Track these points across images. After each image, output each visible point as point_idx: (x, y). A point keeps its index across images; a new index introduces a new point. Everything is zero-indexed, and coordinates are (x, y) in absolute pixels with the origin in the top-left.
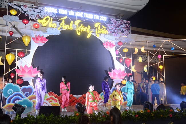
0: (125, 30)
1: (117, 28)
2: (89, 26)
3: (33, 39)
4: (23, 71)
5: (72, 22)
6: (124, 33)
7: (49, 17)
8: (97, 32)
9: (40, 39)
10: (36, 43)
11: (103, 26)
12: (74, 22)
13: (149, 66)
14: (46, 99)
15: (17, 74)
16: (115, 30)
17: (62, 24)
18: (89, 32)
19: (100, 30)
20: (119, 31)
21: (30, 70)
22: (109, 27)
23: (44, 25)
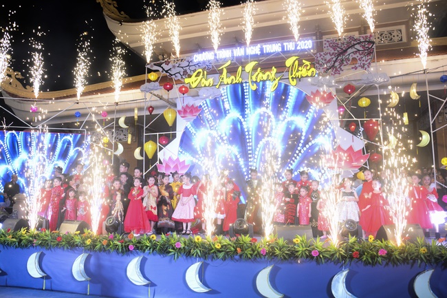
0: (359, 56)
1: (339, 58)
2: (273, 68)
3: (179, 112)
5: (240, 68)
6: (357, 65)
7: (200, 70)
8: (290, 77)
9: (188, 111)
10: (182, 119)
11: (304, 61)
12: (243, 67)
13: (432, 132)
16: (335, 62)
17: (222, 76)
18: (275, 80)
19: (298, 71)
20: (344, 62)
22: (319, 59)
23: (194, 86)
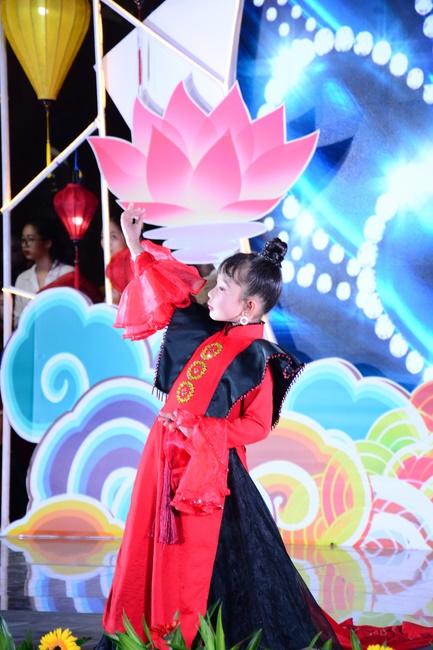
4: (166, 159)
14: (398, 460)
15: (112, 198)
21: (220, 134)
